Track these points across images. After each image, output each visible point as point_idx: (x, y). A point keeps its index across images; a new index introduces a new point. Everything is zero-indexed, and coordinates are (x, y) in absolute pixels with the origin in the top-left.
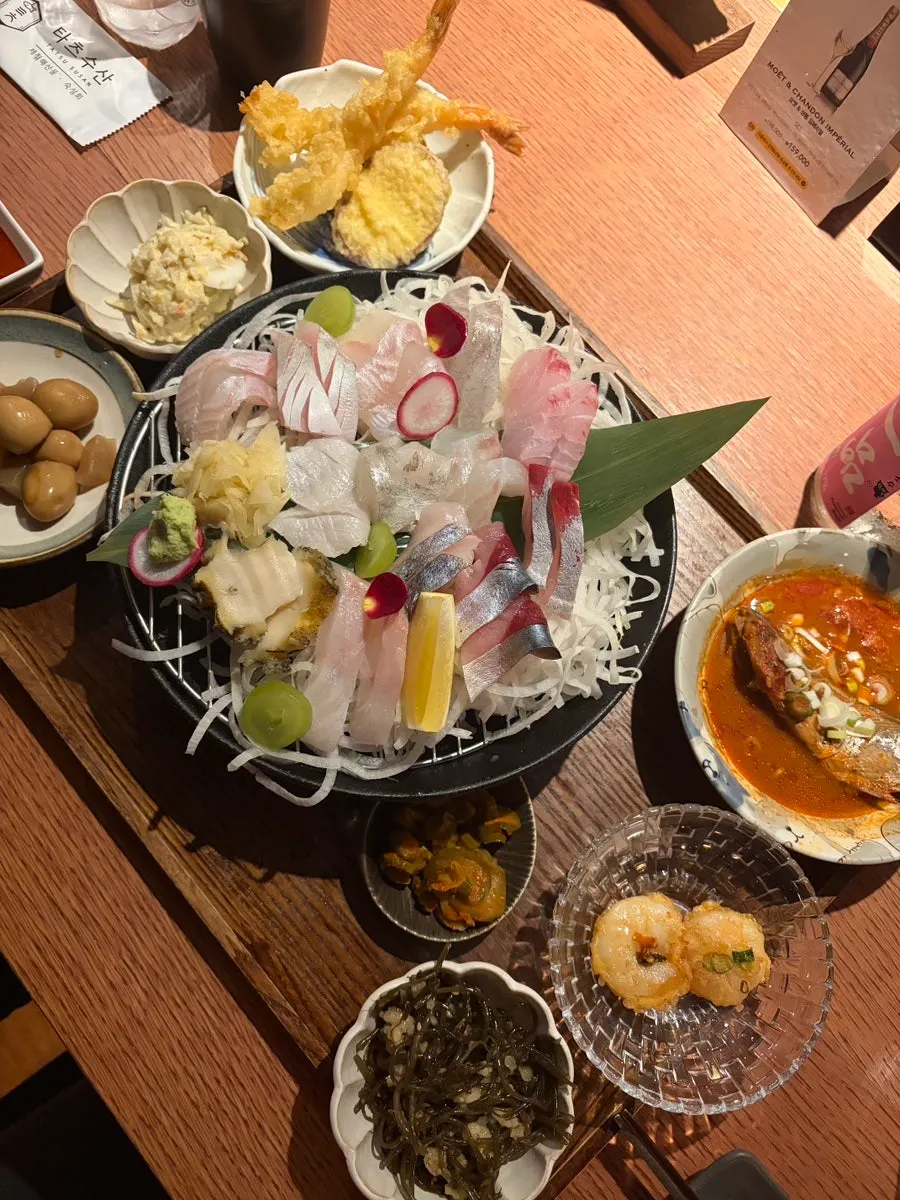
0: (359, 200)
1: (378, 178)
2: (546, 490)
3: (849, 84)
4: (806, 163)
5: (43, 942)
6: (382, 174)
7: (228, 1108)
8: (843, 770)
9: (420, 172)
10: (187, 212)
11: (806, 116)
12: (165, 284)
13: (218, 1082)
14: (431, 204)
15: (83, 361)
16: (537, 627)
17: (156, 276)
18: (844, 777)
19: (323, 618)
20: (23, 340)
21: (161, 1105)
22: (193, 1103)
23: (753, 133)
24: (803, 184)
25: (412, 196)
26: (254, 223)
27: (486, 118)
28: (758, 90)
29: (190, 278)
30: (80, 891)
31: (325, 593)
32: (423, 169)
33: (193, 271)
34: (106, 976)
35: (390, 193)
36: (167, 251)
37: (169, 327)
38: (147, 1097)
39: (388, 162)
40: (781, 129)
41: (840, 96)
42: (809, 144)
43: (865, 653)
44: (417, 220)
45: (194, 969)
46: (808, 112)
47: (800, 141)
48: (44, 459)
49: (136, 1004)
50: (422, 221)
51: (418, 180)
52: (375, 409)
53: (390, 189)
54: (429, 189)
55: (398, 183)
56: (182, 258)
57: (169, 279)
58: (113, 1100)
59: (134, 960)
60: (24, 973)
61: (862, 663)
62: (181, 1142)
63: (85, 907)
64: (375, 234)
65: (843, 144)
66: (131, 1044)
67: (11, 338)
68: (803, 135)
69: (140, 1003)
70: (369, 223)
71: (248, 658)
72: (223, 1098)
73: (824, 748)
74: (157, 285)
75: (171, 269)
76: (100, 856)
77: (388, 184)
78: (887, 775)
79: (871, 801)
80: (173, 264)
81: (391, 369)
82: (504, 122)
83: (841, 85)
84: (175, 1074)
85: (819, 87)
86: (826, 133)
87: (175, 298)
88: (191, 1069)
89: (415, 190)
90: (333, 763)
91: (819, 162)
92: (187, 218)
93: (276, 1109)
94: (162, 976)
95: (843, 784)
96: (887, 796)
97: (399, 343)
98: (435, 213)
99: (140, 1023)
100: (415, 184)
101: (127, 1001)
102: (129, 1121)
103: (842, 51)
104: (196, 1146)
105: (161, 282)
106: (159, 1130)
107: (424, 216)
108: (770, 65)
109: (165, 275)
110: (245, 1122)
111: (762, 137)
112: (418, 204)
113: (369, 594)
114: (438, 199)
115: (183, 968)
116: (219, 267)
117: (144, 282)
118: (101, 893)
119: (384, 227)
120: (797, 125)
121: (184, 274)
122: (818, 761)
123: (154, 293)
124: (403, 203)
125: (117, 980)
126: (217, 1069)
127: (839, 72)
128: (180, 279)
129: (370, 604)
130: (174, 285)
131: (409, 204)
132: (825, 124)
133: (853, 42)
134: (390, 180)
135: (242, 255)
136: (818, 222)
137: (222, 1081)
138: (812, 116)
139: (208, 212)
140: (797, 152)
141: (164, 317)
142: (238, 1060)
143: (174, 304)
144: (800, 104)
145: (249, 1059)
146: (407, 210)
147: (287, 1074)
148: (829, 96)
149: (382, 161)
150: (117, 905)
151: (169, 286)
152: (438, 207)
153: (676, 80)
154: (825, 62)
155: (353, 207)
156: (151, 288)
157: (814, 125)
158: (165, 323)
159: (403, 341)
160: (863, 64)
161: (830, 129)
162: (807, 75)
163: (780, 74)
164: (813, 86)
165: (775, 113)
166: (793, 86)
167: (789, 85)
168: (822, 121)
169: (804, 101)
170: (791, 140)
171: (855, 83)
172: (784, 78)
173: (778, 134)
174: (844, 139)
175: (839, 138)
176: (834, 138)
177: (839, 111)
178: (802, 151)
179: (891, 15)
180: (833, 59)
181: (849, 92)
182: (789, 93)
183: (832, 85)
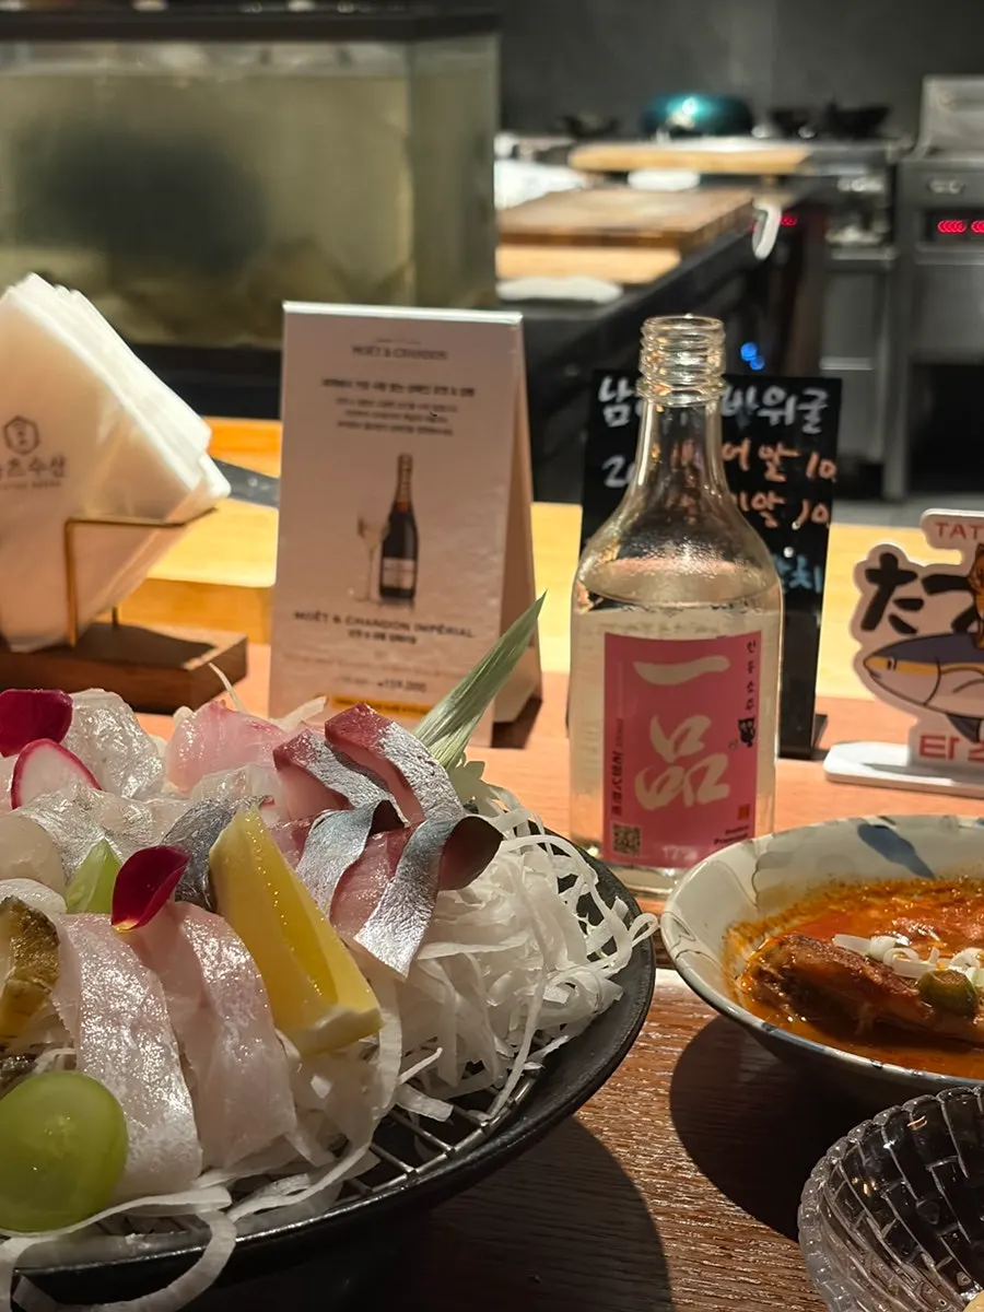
3: (408, 564)
4: (413, 686)
11: (382, 636)
28: (303, 653)
40: (362, 674)
41: (407, 583)
42: (410, 664)
46: (380, 630)
47: (396, 669)
65: (450, 631)
68: (394, 659)
83: (401, 573)
85: (375, 594)
86: (421, 637)
91: (438, 674)
103: (375, 540)
108: (299, 616)
120: (379, 655)
127: (389, 562)
132: (412, 628)
133: (380, 516)
138: (390, 631)
140: (400, 684)
144: (365, 629)
148: (395, 594)
154: (364, 563)
157: (399, 638)
160: (409, 530)
161: (422, 628)
162: (351, 592)
163: (317, 616)
164: (368, 598)
165: (341, 663)
166: (343, 617)
167: (337, 620)
168: (405, 626)
169: (368, 623)
170: (382, 677)
171: (415, 557)
172: (326, 616)
173: (361, 682)
174: (448, 624)
175: (440, 629)
176: (435, 633)
177: (418, 599)
178: (405, 678)
179: (405, 466)
180: (371, 552)
181: (415, 572)
182: (344, 628)
183: (389, 580)
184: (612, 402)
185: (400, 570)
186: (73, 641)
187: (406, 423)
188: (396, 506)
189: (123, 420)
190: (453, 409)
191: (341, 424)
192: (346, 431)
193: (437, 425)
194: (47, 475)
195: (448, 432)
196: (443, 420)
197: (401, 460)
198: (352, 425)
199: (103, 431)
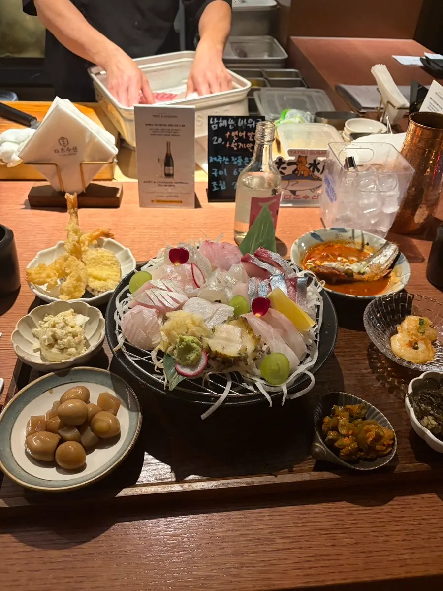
0: (91, 275)
1: (90, 265)
2: (254, 258)
3: (171, 168)
4: (177, 196)
5: (299, 566)
6: (90, 263)
7: (412, 528)
8: (374, 277)
9: (101, 254)
10: (40, 322)
11: (166, 185)
13: (397, 525)
15: (63, 384)
16: (299, 279)
17: (61, 335)
18: (376, 278)
19: (252, 331)
20: (34, 399)
21: (398, 554)
22: (403, 541)
23: (155, 203)
24: (181, 202)
25: (105, 262)
26: (70, 301)
27: (101, 231)
28: (146, 191)
29: (73, 327)
30: (282, 535)
31: (245, 324)
32: (101, 252)
33: (72, 324)
34: (328, 546)
35: (97, 267)
36: (57, 325)
37: (79, 349)
38: (392, 559)
39: (89, 258)
40: (162, 195)
41: (171, 172)
42: (173, 191)
43: (339, 255)
44: (113, 268)
45: (343, 508)
47: (170, 193)
48: (94, 415)
49: (346, 540)
50: (114, 267)
51: (103, 256)
52: (186, 288)
53: (96, 266)
54: (108, 256)
55: (96, 262)
56: (65, 322)
57: (67, 332)
58: (388, 575)
59: (327, 530)
60: (308, 582)
61: (342, 258)
62: (418, 556)
63: (290, 537)
64: (105, 280)
65: (183, 183)
66: (364, 552)
67: (28, 402)
68: (170, 191)
69: (346, 538)
70: (100, 279)
71: (250, 361)
72: (405, 527)
73: (365, 276)
74: (65, 337)
75: (65, 328)
76: (271, 517)
77: (94, 265)
78: (382, 268)
79: (387, 277)
80: (64, 326)
81: (178, 276)
82: (106, 230)
83: (170, 170)
84: (387, 541)
85: (164, 176)
86: (176, 185)
87: (74, 336)
88: (386, 533)
89: (104, 260)
90: (302, 369)
91: (180, 193)
92: (41, 324)
93: (418, 509)
94: (340, 522)
95: (378, 280)
96: (388, 271)
99: (356, 543)
100: (102, 258)
101: (344, 543)
102: (400, 573)
103: (163, 163)
104: (423, 550)
105: (65, 336)
106: (409, 562)
107: (114, 265)
108: (145, 182)
109: (65, 332)
110: (419, 524)
111: (158, 201)
112: (109, 263)
113: (255, 314)
115: (340, 512)
116: (76, 319)
117: (59, 341)
118: (288, 527)
119: (106, 276)
120: (166, 190)
121: (70, 327)
122: (367, 281)
123: (66, 340)
124: (103, 267)
125: (332, 542)
126: (391, 523)
127: (167, 168)
128: (70, 329)
129: (258, 315)
130: (70, 333)
131: (106, 265)
132: (174, 183)
133: (163, 157)
134: (94, 263)
136: (194, 207)
137: (399, 524)
138: (168, 184)
139: (49, 315)
140: (172, 196)
141: (75, 347)
142: (391, 512)
143: (76, 338)
144: (162, 184)
145: (392, 508)
146: (107, 267)
147: (405, 497)
148: (168, 175)
149: (87, 260)
150: (297, 523)
153: (118, 209)
154: (161, 168)
155: (91, 279)
156: (63, 340)
157: (171, 186)
158: (77, 349)
160: (171, 159)
161: (176, 183)
162: (157, 175)
163: (149, 182)
164: (162, 177)
165: (157, 192)
166: (156, 181)
167: (155, 182)
168: (172, 183)
169: (162, 182)
170: (167, 195)
171: (173, 166)
172: (152, 182)
173: (162, 196)
174: (182, 181)
175: (181, 183)
176: (179, 184)
177: (175, 176)
178: (173, 195)
179: (168, 145)
180: (162, 166)
181: (173, 170)
182: (156, 184)
183: (167, 172)
184: (213, 124)
185: (169, 170)
186: (85, 192)
187: (168, 134)
188: (167, 154)
189: (92, 137)
190: (180, 130)
191: (151, 135)
192: (153, 136)
193: (176, 134)
194: (72, 152)
195: (179, 136)
196: (177, 133)
197: (167, 143)
198: (153, 135)
199: (87, 140)
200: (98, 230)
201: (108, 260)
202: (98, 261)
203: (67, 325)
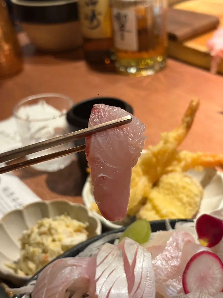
0: (151, 201)
12: (39, 244)
14: (193, 198)
17: (33, 240)
25: (181, 196)
27: (217, 159)
29: (54, 241)
33: (56, 237)
39: (167, 182)
44: (185, 208)
50: (189, 208)
51: (184, 188)
52: (168, 282)
53: (168, 194)
54: (191, 191)
56: (50, 229)
57: (41, 241)
70: (158, 213)
74: (34, 245)
75: (43, 236)
77: (167, 192)
80: (44, 233)
81: (177, 257)
87: (43, 251)
89: (182, 193)
97: (180, 242)
98: (196, 203)
100: (182, 190)
105: (36, 243)
107: (190, 205)
109: (39, 239)
112: (185, 199)
114: (196, 195)
116: (71, 235)
121: (50, 239)
123: (32, 250)
128: (47, 241)
130: (43, 244)
131: (180, 200)
134: (168, 189)
135: (84, 231)
143: (43, 255)
146: (179, 204)
149: (163, 181)
151: (41, 246)
152: (197, 199)
155: (148, 206)
156: (31, 247)
159: (183, 240)
200: (214, 156)
201: (187, 196)
202: (174, 190)
203: (51, 234)
